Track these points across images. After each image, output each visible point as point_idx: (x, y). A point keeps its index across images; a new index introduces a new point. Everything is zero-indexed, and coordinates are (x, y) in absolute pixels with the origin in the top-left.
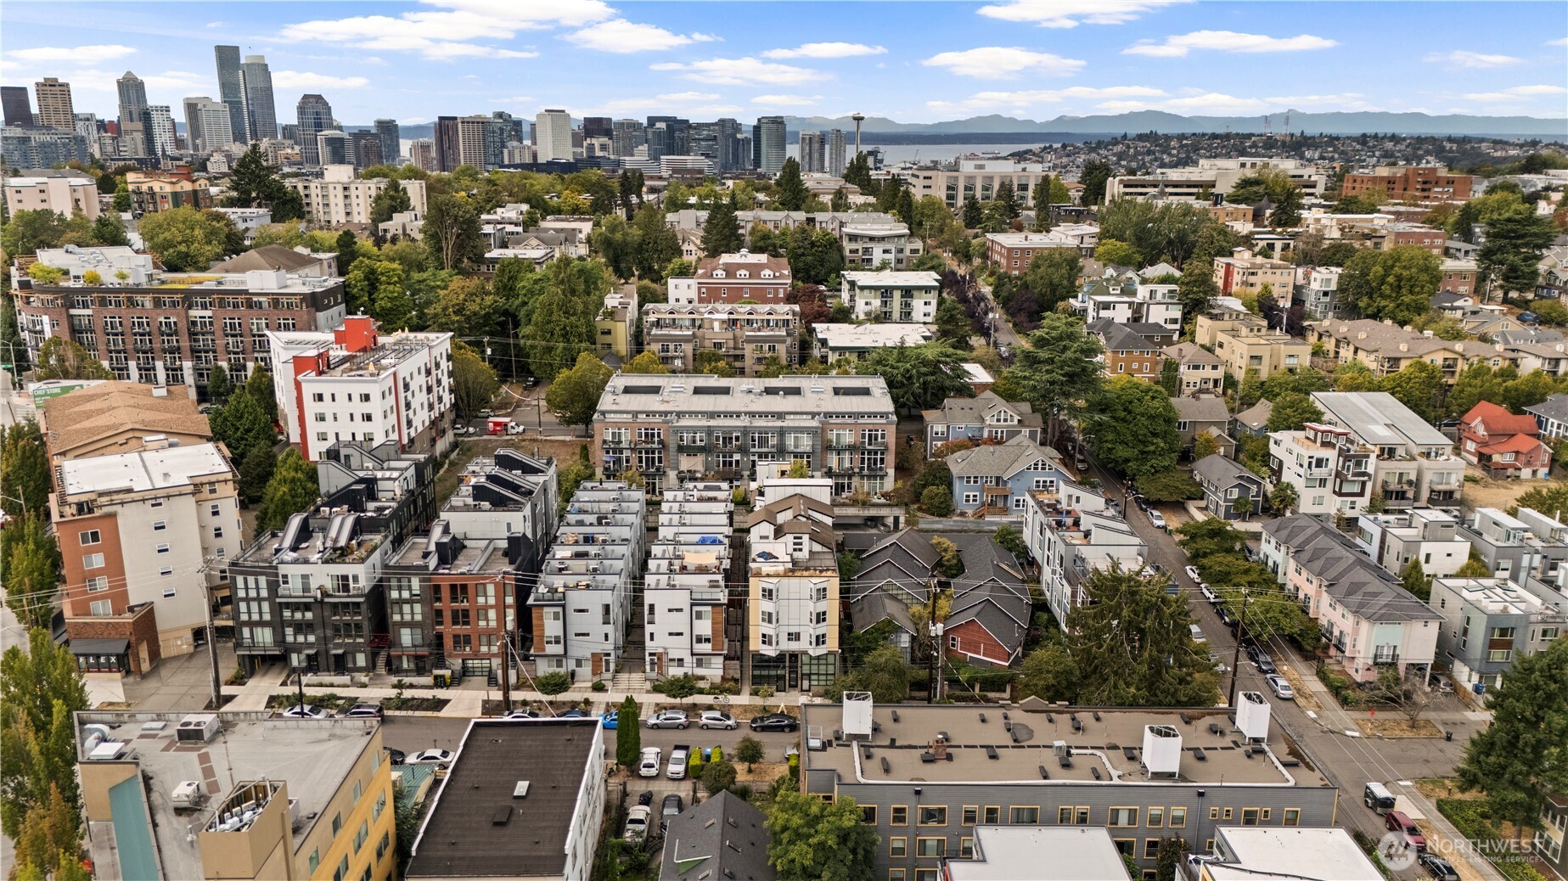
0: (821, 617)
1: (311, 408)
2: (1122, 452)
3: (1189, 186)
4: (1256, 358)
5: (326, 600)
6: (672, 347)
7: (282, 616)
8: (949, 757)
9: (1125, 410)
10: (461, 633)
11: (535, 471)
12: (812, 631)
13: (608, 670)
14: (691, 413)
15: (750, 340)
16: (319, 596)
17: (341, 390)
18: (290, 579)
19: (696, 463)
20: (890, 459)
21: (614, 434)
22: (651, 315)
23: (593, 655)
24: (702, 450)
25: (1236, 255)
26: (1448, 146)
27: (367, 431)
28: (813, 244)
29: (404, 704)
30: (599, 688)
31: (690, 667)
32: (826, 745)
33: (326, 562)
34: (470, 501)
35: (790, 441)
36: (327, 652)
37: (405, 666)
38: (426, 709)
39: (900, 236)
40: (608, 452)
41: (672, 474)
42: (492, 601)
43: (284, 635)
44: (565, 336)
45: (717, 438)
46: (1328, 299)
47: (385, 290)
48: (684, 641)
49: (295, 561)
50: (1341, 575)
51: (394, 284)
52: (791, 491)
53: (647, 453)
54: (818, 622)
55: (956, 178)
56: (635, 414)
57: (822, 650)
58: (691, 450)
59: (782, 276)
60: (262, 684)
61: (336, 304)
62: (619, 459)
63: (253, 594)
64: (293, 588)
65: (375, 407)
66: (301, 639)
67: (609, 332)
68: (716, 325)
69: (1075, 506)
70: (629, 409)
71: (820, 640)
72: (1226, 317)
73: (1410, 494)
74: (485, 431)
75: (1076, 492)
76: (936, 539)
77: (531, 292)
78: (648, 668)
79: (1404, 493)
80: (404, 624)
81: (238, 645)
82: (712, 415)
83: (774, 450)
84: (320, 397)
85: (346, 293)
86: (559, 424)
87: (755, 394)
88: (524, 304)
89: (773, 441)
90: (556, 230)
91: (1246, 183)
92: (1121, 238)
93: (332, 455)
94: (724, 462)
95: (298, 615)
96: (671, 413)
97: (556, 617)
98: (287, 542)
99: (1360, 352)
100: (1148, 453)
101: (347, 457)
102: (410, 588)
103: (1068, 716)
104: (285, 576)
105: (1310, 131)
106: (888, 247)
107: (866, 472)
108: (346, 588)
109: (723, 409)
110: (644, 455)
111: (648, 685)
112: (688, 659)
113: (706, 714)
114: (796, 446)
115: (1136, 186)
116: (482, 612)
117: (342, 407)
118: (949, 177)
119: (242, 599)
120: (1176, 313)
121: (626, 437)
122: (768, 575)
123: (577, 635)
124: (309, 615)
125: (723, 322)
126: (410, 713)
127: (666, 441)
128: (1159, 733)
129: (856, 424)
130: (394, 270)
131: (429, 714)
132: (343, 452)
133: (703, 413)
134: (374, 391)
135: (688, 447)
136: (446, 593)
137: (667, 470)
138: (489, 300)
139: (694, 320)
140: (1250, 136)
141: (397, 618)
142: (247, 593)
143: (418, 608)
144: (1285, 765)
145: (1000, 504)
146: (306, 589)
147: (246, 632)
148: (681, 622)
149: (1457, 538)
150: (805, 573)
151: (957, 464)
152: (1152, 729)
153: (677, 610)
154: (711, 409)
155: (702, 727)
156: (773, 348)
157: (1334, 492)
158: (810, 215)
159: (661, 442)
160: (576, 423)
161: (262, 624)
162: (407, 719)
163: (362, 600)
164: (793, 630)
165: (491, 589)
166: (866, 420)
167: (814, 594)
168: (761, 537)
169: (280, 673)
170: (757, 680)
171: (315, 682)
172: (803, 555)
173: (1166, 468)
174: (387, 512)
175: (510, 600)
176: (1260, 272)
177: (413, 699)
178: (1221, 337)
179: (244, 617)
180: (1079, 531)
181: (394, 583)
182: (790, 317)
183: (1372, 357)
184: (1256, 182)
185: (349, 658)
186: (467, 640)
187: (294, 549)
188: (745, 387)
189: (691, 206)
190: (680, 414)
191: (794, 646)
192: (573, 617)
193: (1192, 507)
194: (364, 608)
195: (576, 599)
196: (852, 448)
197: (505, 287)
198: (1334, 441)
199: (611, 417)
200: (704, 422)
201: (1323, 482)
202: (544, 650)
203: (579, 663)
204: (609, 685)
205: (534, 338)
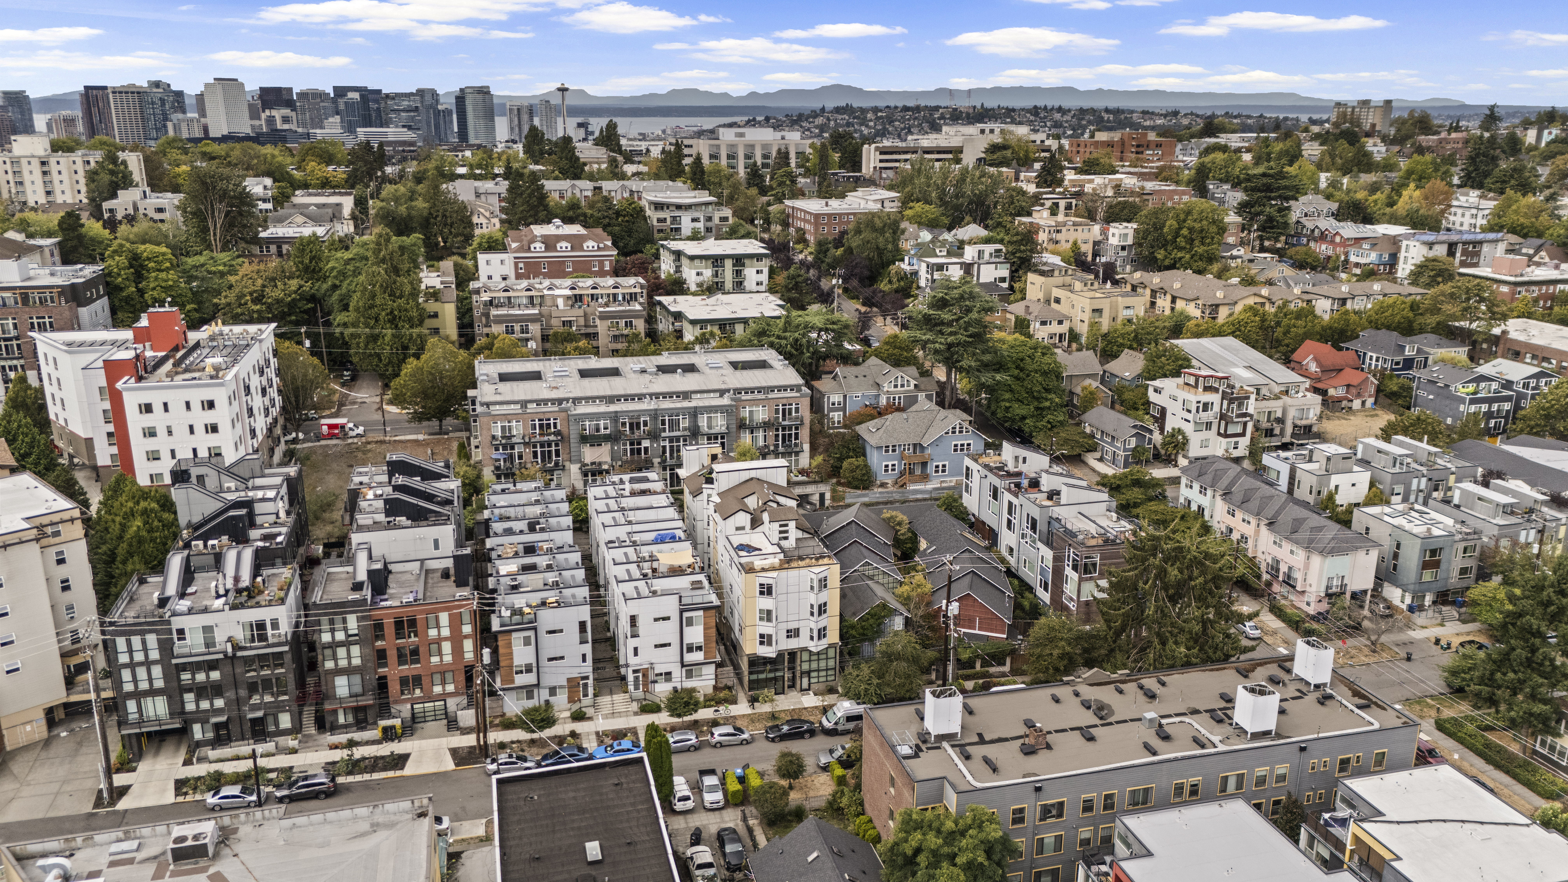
0: (822, 609)
1: (135, 422)
2: (1019, 410)
3: (939, 152)
4: (1098, 311)
5: (239, 654)
6: (517, 328)
7: (179, 680)
8: (1049, 747)
9: (1017, 367)
10: (410, 674)
11: (438, 476)
12: (813, 625)
13: (585, 695)
14: (587, 399)
15: (604, 317)
16: (230, 650)
17: (176, 399)
18: (187, 635)
19: (601, 454)
20: (805, 434)
21: (503, 428)
22: (483, 294)
23: (569, 680)
24: (607, 438)
25: (1035, 214)
26: (1106, 116)
27: (211, 445)
28: (618, 214)
29: (354, 766)
30: (579, 717)
31: (679, 680)
32: (917, 752)
33: (234, 607)
34: (381, 517)
35: (703, 422)
36: (241, 718)
37: (341, 720)
38: (385, 769)
39: (707, 204)
40: (497, 449)
41: (574, 469)
42: (446, 632)
43: (183, 703)
44: (393, 321)
45: (624, 424)
46: (1125, 253)
47: (156, 279)
48: (673, 653)
49: (190, 611)
50: (1278, 513)
51: (167, 270)
52: (746, 476)
53: (542, 446)
54: (820, 614)
55: (718, 147)
56: (524, 404)
57: (824, 643)
58: (593, 440)
59: (606, 248)
60: (158, 766)
61: (99, 297)
62: (511, 456)
63: (139, 657)
64: (194, 643)
65: (222, 415)
66: (205, 705)
67: (435, 315)
68: (560, 302)
69: (1022, 467)
70: (516, 398)
71: (822, 633)
72: (1056, 273)
73: (1277, 431)
74: (319, 437)
75: (1022, 452)
76: (886, 514)
77: (343, 274)
78: (631, 688)
79: (1272, 430)
80: (339, 672)
81: (122, 723)
82: (611, 399)
83: (687, 433)
84: (148, 408)
85: (107, 284)
86: (409, 422)
87: (651, 374)
88: (335, 287)
89: (685, 423)
90: (318, 206)
91: (994, 148)
92: (928, 202)
93: (180, 476)
94: (632, 450)
95: (201, 677)
96: (567, 400)
97: (527, 641)
98: (172, 589)
99: (1178, 301)
100: (1042, 409)
101: (201, 479)
102: (345, 629)
103: (1134, 684)
104: (181, 632)
105: (990, 104)
106: (696, 215)
107: (781, 449)
108: (263, 638)
109: (622, 392)
110: (539, 450)
111: (635, 706)
112: (677, 673)
113: (717, 731)
114: (710, 427)
115: (892, 153)
116: (434, 647)
117: (179, 418)
118: (711, 146)
119: (125, 666)
120: (1004, 272)
121: (518, 429)
122: (763, 570)
123: (550, 659)
124: (215, 675)
125: (568, 298)
126: (367, 777)
127: (565, 431)
128: (1252, 691)
129: (767, 399)
130: (164, 254)
131: (391, 774)
132: (194, 472)
133: (601, 398)
134: (219, 395)
135: (592, 437)
136: (389, 630)
137: (567, 464)
138: (294, 284)
139: (531, 297)
140: (937, 108)
141: (329, 665)
142: (131, 658)
143: (355, 650)
144: (1360, 707)
145: (918, 471)
146: (209, 643)
147: (132, 706)
148: (669, 632)
149: (1356, 468)
150: (801, 563)
151: (869, 432)
152: (1245, 688)
153: (664, 619)
154: (608, 392)
155: (715, 746)
156: (629, 324)
157: (1219, 434)
158: (597, 184)
159: (558, 433)
160: (429, 419)
161: (153, 692)
162: (365, 785)
163: (286, 648)
164: (792, 626)
165: (444, 618)
166: (776, 395)
167: (816, 584)
168: (738, 529)
169: (177, 749)
170: (755, 685)
171: (229, 756)
172: (790, 544)
173: (1061, 423)
174: (279, 539)
175: (467, 629)
176: (1064, 229)
177: (364, 759)
178: (1056, 293)
179: (128, 687)
180: (1040, 491)
181: (325, 626)
182: (638, 290)
183: (1193, 304)
184: (1003, 147)
185: (270, 719)
186: (417, 681)
187: (182, 595)
188: (638, 367)
189: (461, 176)
190: (576, 400)
191: (793, 644)
192: (546, 640)
193: (1091, 460)
194: (288, 658)
195: (547, 618)
196: (766, 425)
197: (306, 269)
198: (1216, 385)
199: (496, 409)
200: (603, 408)
201: (1209, 426)
202: (513, 682)
203: (553, 691)
204: (590, 712)
205: (355, 325)
